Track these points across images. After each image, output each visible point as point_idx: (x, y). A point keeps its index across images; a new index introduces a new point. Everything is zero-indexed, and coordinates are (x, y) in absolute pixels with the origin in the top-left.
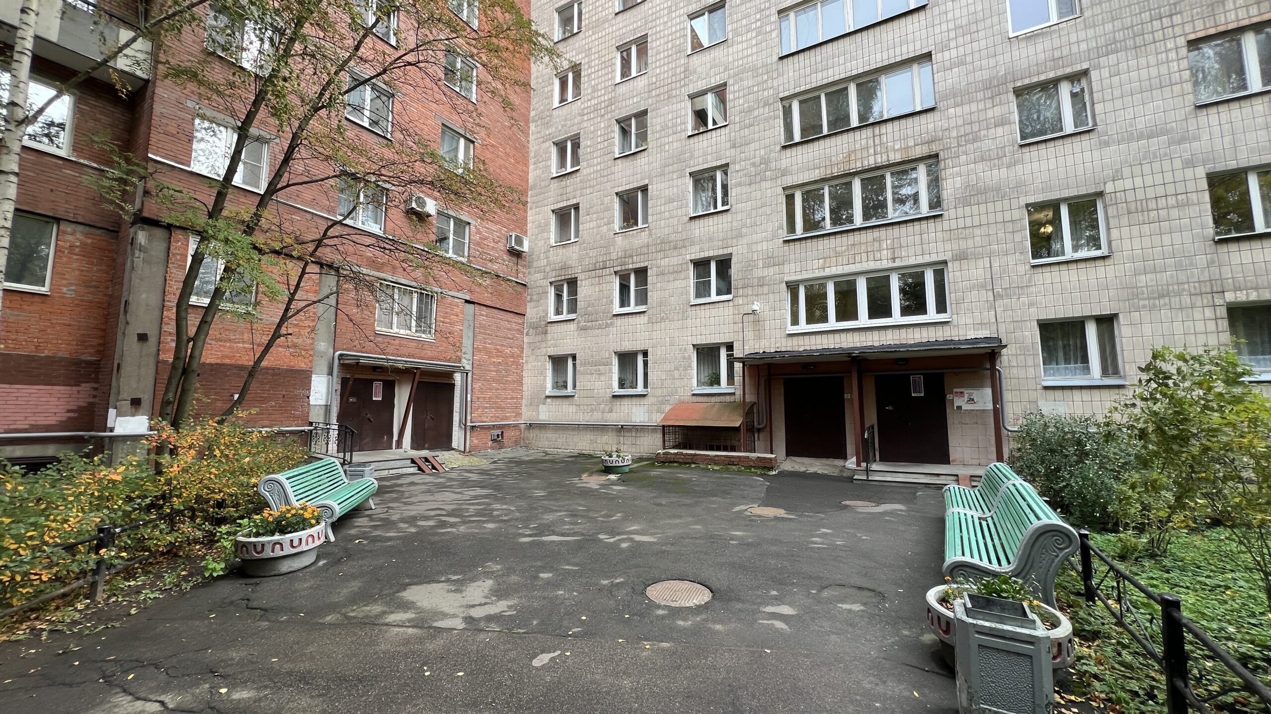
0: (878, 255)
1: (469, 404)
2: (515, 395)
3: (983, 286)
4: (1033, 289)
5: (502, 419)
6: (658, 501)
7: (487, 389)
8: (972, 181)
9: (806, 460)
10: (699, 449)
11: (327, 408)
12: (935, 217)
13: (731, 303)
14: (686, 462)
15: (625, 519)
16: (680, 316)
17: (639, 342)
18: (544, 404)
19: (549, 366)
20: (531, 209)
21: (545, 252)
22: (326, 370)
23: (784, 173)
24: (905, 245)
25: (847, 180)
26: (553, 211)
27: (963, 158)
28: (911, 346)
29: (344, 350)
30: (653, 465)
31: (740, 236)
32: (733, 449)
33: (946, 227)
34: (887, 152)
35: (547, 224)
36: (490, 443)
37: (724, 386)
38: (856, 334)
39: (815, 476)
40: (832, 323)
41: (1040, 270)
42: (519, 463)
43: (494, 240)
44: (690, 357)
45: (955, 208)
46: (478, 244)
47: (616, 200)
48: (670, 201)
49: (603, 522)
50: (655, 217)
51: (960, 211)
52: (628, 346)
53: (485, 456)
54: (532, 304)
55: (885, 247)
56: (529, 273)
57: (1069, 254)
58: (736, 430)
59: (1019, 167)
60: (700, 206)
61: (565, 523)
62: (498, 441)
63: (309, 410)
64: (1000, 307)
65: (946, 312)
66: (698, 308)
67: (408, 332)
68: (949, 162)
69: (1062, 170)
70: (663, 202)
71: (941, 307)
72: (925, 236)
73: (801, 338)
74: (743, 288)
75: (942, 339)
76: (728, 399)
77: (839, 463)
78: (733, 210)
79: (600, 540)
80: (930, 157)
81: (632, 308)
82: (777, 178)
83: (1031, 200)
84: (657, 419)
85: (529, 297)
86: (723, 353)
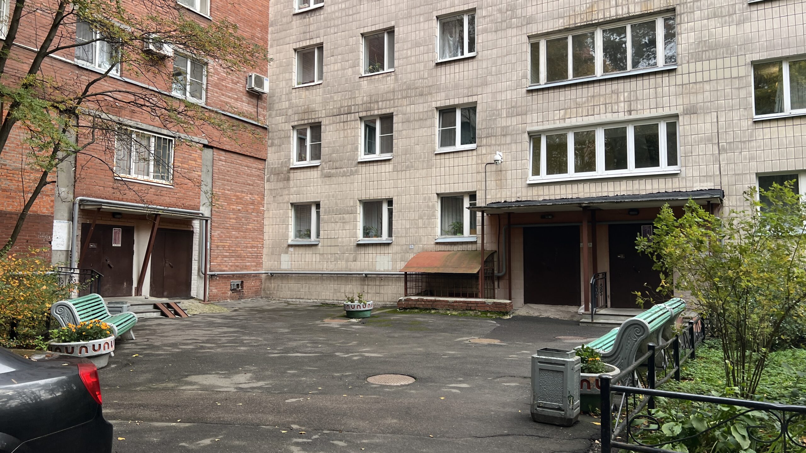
0: (615, 108)
1: (208, 251)
2: (255, 244)
3: (709, 140)
4: (754, 144)
5: (242, 269)
6: (392, 335)
7: (226, 237)
8: (705, 37)
9: (542, 307)
10: (440, 296)
11: (69, 253)
12: (669, 71)
13: (475, 153)
14: (426, 308)
15: (358, 345)
16: (425, 165)
17: (384, 190)
18: (286, 253)
19: (291, 214)
20: (272, 46)
21: (287, 94)
22: (66, 215)
23: (530, 21)
24: (641, 98)
25: (590, 30)
26: (295, 50)
27: (697, 14)
28: (643, 196)
29: (83, 195)
30: (395, 312)
31: (485, 84)
32: (471, 296)
33: (679, 82)
34: (628, 4)
35: (289, 64)
36: (230, 293)
37: (466, 236)
38: (593, 185)
39: (548, 320)
40: (571, 174)
41: (761, 126)
42: (261, 311)
43: (232, 80)
44: (433, 206)
45: (688, 62)
46: (216, 85)
47: (362, 41)
48: (417, 45)
49: (340, 346)
50: (401, 62)
51: (692, 66)
52: (373, 194)
53: (225, 305)
54: (273, 148)
55: (622, 99)
56: (270, 116)
57: (788, 111)
58: (473, 277)
59: (747, 25)
60: (447, 51)
61: (307, 347)
62: (238, 291)
63: (51, 255)
64: (723, 160)
65: (677, 165)
66: (443, 157)
67: (146, 178)
68: (685, 18)
69: (785, 29)
70: (409, 46)
71: (672, 160)
72: (659, 90)
73: (541, 188)
74: (487, 137)
75: (670, 191)
76: (470, 247)
77: (573, 309)
78: (479, 57)
79: (336, 356)
80: (667, 11)
81: (378, 156)
82: (522, 25)
83: (757, 57)
84: (399, 267)
85: (270, 141)
86: (467, 203)
